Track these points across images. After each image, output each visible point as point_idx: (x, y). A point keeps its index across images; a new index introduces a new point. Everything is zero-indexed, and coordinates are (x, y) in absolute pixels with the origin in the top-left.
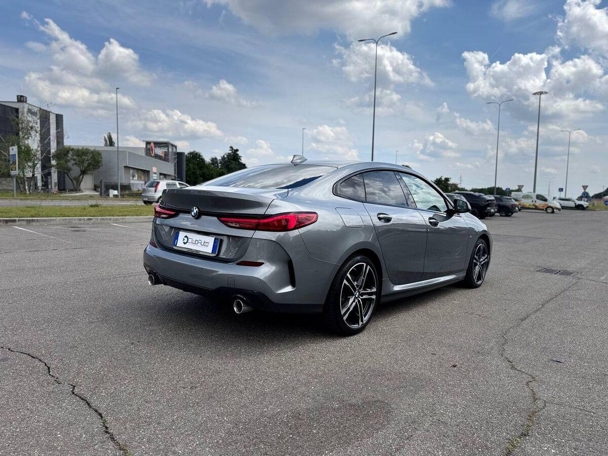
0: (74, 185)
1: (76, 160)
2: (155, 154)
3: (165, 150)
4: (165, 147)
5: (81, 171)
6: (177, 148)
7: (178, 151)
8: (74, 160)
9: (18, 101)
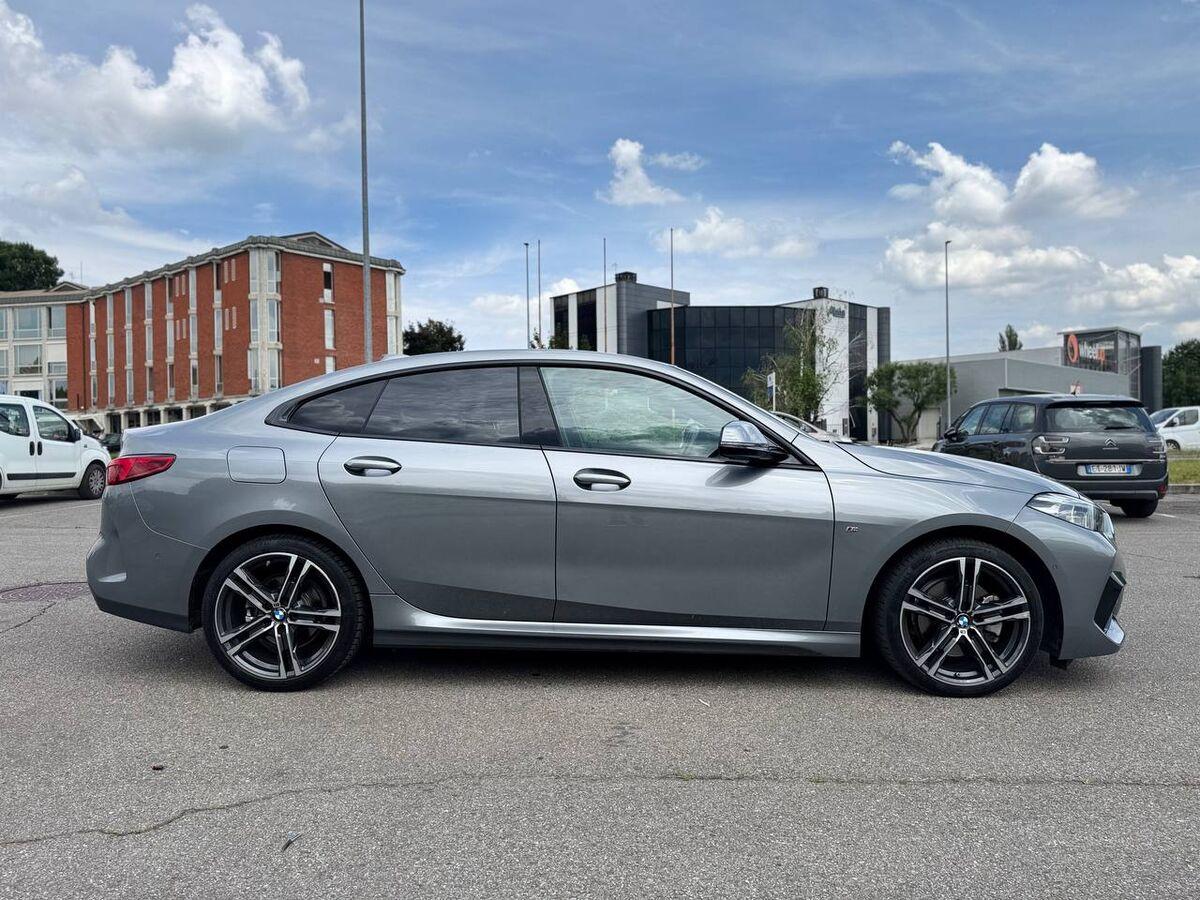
0: (903, 431)
1: (905, 385)
2: (1079, 357)
3: (1110, 346)
4: (1109, 339)
5: (915, 405)
6: (1142, 338)
7: (1144, 344)
8: (902, 386)
9: (816, 298)
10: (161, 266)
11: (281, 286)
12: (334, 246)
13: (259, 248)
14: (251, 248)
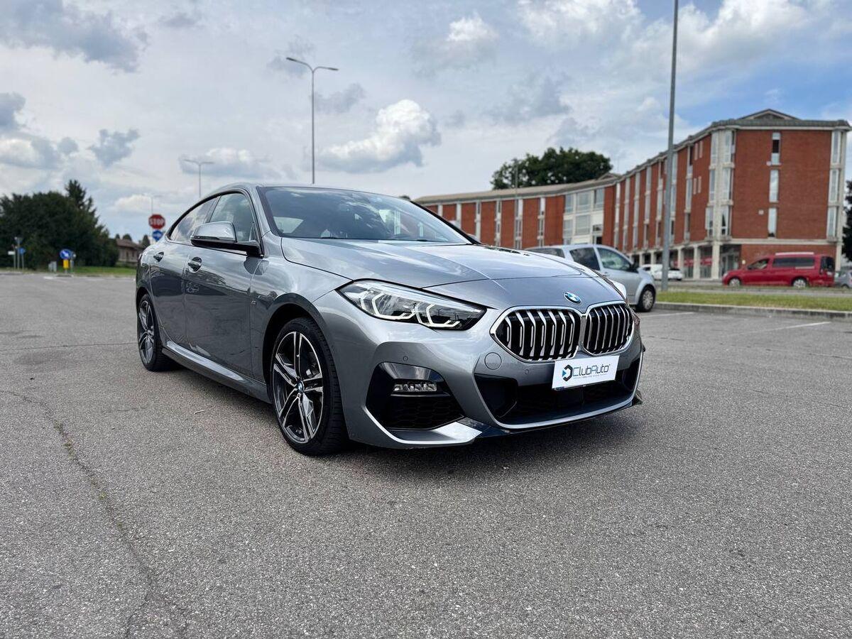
10: (657, 154)
11: (735, 157)
12: (786, 118)
13: (719, 130)
14: (713, 131)
